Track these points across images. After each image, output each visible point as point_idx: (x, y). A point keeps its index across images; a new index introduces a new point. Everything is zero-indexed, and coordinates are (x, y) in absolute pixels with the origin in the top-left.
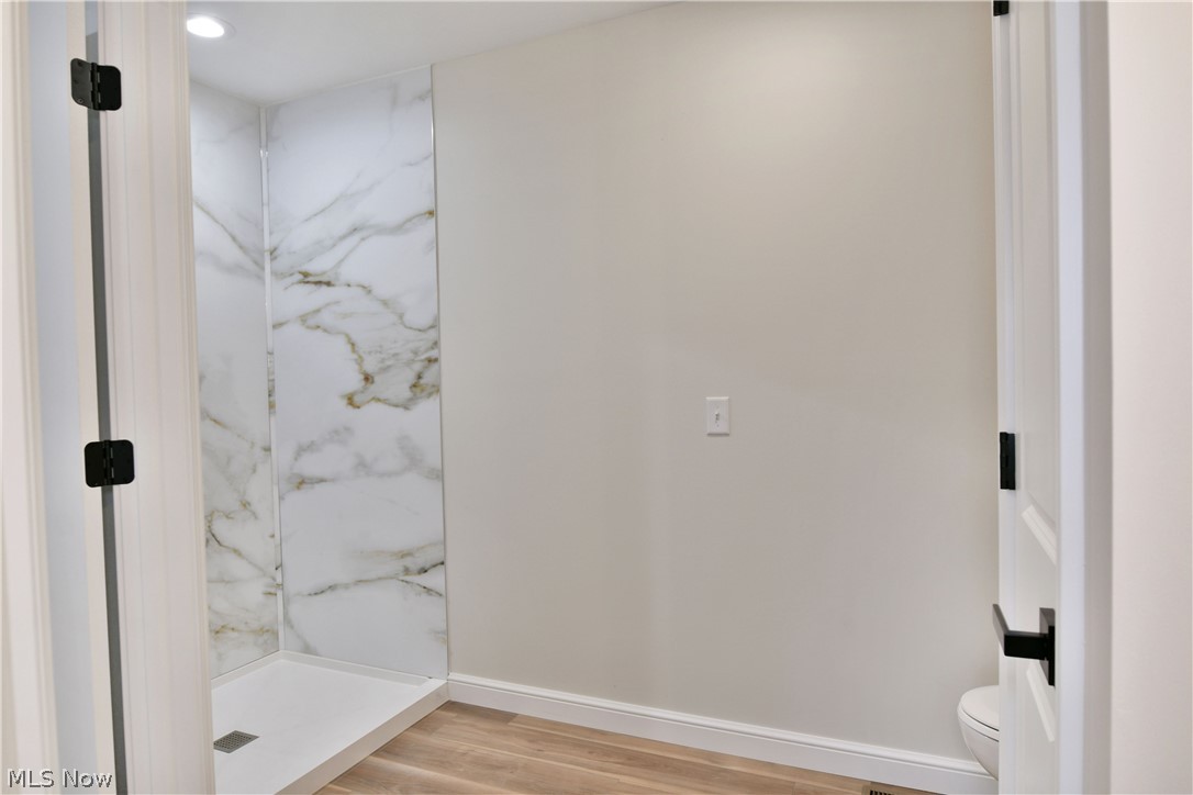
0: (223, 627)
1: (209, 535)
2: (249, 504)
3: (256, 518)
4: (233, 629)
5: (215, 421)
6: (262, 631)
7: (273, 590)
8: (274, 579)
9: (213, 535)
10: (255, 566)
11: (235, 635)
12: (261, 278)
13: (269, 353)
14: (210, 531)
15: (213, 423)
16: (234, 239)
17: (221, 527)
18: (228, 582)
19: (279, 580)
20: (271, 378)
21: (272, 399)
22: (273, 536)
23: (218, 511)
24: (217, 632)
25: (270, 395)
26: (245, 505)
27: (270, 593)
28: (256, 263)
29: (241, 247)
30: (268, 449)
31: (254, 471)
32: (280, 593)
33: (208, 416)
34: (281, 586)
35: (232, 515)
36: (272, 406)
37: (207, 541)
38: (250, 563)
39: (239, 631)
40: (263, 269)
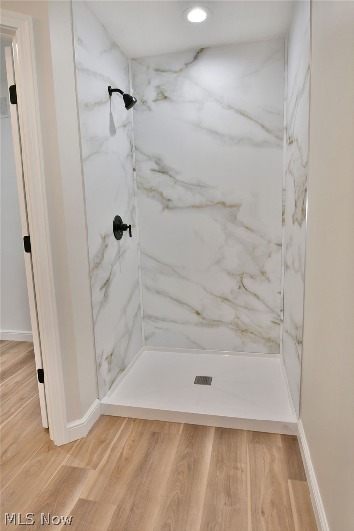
0: (246, 330)
1: (241, 284)
2: (265, 273)
3: (269, 281)
4: (252, 333)
5: (247, 228)
6: (269, 340)
7: (278, 322)
8: (279, 316)
9: (243, 285)
10: (267, 306)
11: (253, 336)
12: (280, 146)
13: (283, 190)
14: (242, 282)
15: (245, 228)
16: (263, 126)
17: (247, 281)
18: (250, 309)
19: (282, 318)
20: (284, 204)
21: (283, 216)
22: (280, 293)
23: (246, 273)
24: (243, 331)
25: (283, 215)
26: (263, 273)
27: (276, 323)
28: (277, 137)
29: (267, 130)
30: (280, 245)
31: (270, 256)
32: (281, 324)
33: (243, 225)
34: (282, 321)
35: (254, 277)
36: (283, 221)
37: (240, 287)
38: (264, 303)
39: (254, 335)
40: (282, 140)
